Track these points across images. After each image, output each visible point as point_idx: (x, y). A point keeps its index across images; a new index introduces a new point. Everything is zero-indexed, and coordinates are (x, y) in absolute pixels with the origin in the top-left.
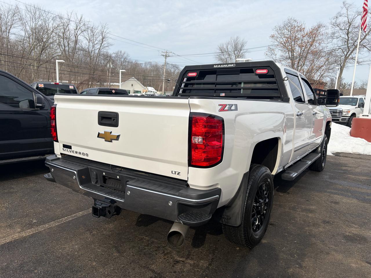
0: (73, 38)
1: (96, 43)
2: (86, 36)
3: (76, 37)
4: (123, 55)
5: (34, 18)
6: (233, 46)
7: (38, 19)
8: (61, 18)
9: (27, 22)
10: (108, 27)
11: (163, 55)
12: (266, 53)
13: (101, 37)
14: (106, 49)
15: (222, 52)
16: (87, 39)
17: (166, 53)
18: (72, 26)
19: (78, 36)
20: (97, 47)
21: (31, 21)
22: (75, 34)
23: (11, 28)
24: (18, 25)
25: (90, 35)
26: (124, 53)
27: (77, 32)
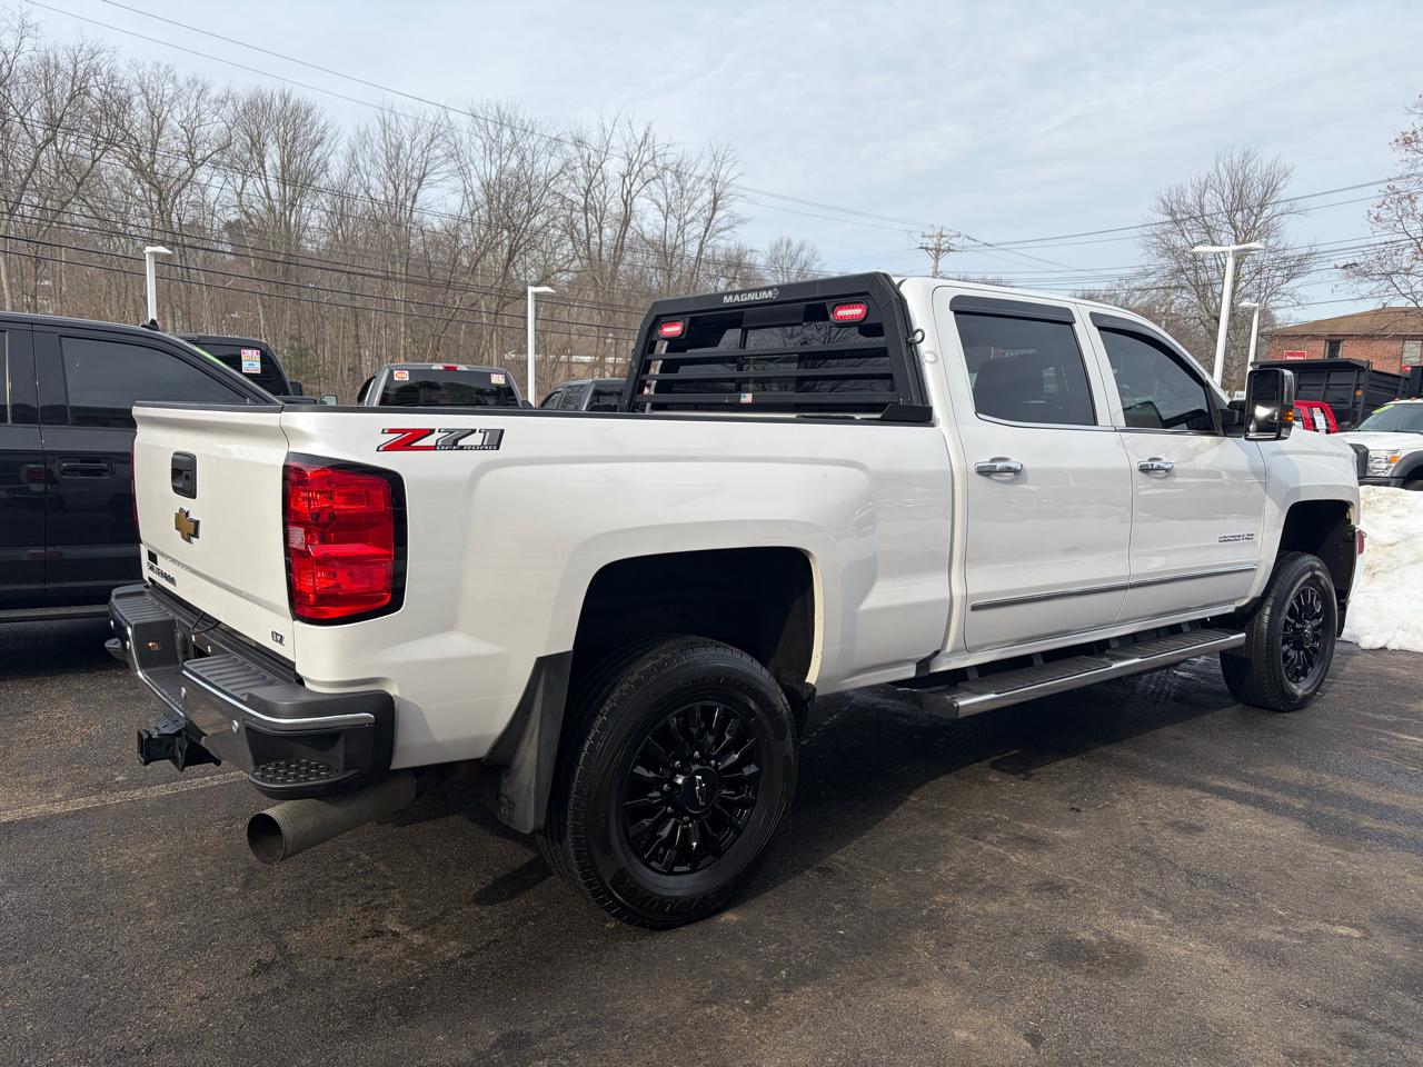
0: (615, 207)
1: (688, 217)
2: (655, 197)
3: (625, 203)
4: (797, 255)
5: (494, 148)
6: (1227, 192)
7: (508, 152)
8: (579, 143)
9: (472, 162)
10: (734, 158)
11: (927, 249)
12: (1375, 214)
13: (708, 196)
14: (723, 238)
15: (1176, 222)
16: (660, 206)
17: (940, 240)
18: (614, 167)
19: (632, 199)
20: (695, 232)
21: (488, 159)
22: (625, 192)
23: (420, 185)
24: (441, 176)
25: (669, 191)
26: (801, 249)
27: (631, 185)
